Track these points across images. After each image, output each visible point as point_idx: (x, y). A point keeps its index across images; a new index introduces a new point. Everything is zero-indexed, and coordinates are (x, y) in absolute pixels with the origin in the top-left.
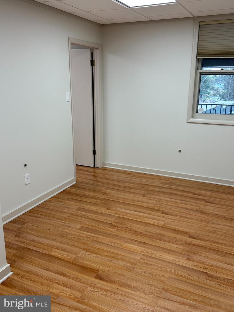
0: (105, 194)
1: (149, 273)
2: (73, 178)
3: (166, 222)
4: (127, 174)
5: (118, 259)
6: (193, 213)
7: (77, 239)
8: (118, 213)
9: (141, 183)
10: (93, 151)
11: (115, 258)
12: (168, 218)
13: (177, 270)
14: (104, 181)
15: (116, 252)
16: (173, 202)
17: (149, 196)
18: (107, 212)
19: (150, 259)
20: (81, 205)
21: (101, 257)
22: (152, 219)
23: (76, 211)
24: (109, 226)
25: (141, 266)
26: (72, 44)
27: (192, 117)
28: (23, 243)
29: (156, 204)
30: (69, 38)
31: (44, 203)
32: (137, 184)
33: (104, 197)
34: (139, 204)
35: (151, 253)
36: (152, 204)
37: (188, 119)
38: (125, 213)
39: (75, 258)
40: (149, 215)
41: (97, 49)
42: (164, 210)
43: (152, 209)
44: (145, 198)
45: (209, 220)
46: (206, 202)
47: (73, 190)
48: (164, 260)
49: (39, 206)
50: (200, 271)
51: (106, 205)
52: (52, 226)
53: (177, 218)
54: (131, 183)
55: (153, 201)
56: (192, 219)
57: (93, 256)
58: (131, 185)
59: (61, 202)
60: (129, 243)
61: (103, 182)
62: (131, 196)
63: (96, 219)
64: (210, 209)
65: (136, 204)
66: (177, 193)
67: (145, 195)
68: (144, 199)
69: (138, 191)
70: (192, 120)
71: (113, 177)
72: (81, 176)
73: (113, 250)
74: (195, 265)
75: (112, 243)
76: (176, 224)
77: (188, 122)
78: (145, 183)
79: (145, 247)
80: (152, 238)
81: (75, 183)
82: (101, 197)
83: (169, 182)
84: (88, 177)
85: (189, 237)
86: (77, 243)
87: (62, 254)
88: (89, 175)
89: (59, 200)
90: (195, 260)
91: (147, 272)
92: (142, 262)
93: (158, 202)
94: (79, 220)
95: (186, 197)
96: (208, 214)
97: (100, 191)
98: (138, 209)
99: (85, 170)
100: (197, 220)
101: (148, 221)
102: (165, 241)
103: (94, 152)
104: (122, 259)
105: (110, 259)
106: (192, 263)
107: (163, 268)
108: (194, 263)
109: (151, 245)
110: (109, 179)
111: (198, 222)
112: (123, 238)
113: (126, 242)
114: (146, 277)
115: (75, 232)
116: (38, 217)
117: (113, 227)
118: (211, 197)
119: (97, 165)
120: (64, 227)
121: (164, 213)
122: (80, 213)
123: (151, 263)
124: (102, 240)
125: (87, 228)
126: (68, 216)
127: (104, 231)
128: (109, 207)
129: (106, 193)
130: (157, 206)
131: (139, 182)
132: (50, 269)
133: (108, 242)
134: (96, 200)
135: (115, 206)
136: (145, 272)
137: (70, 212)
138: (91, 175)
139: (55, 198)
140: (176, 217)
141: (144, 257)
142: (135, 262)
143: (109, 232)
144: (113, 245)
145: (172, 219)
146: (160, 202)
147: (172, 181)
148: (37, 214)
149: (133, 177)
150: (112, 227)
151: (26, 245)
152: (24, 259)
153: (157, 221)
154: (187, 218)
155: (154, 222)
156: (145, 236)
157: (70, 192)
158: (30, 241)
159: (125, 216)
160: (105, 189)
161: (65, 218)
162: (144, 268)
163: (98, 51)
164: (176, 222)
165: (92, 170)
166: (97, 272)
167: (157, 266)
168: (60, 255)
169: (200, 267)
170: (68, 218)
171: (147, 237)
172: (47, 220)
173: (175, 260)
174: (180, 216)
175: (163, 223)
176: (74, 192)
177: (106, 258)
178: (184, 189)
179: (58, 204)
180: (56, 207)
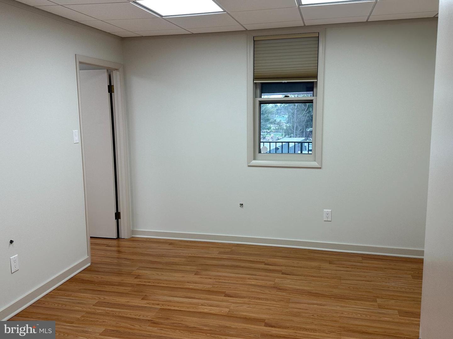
0: (138, 277)
2: (86, 257)
3: (231, 308)
4: (169, 245)
6: (267, 291)
8: (160, 303)
9: (190, 255)
10: (116, 214)
12: (233, 303)
14: (135, 257)
16: (238, 278)
17: (204, 273)
18: (143, 303)
20: (102, 297)
22: (210, 306)
23: (93, 307)
24: (148, 325)
27: (254, 159)
29: (215, 283)
30: (76, 55)
31: (42, 300)
32: (185, 257)
33: (136, 281)
34: (191, 287)
36: (209, 284)
37: (249, 161)
38: (170, 301)
40: (206, 301)
41: (116, 69)
42: (227, 292)
43: (209, 292)
44: (199, 276)
45: (289, 298)
46: (282, 274)
47: (87, 276)
49: (34, 305)
51: (140, 294)
53: (246, 300)
54: (176, 257)
55: (210, 280)
56: (267, 299)
58: (177, 260)
59: (68, 296)
61: (133, 260)
62: (177, 276)
63: (127, 316)
64: (288, 282)
65: (185, 287)
66: (242, 264)
67: (197, 272)
68: (196, 278)
69: (188, 268)
70: (254, 162)
71: (148, 250)
72: (98, 253)
76: (245, 310)
77: (248, 166)
78: (196, 255)
80: (212, 334)
81: (89, 264)
82: (132, 282)
83: (230, 250)
84: (109, 254)
85: (265, 326)
88: (111, 251)
89: (66, 292)
93: (217, 280)
94: (101, 320)
95: (255, 269)
96: (286, 290)
97: (129, 274)
98: (189, 294)
99: (104, 244)
100: (274, 300)
101: (206, 310)
102: (231, 336)
103: (118, 216)
110: (142, 254)
111: (275, 303)
115: (96, 338)
117: (154, 325)
118: (288, 266)
119: (123, 235)
120: (77, 333)
121: (227, 295)
122: (101, 309)
125: (113, 330)
126: (82, 317)
127: (141, 332)
128: (146, 296)
129: (139, 275)
130: (216, 286)
131: (187, 255)
134: (124, 288)
135: (154, 293)
137: (85, 309)
138: (114, 251)
139: (59, 290)
140: (244, 300)
143: (148, 333)
145: (241, 303)
146: (220, 281)
147: (234, 248)
149: (177, 248)
150: (152, 325)
153: (218, 308)
154: (259, 299)
155: (215, 310)
156: (203, 333)
157: (83, 280)
159: (171, 306)
160: (138, 269)
161: (78, 319)
163: (118, 73)
164: (245, 307)
165: (115, 242)
170: (82, 319)
171: (206, 333)
174: (249, 298)
175: (227, 310)
176: (89, 279)
178: (251, 258)
179: (65, 300)
180: (62, 304)
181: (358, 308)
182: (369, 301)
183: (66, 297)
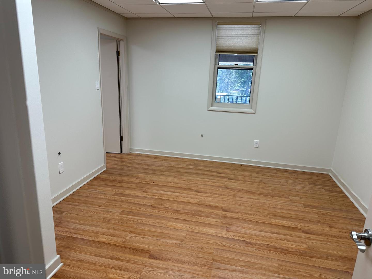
0: (138, 178)
1: (197, 247)
2: (103, 164)
3: (200, 199)
4: (155, 158)
5: (166, 238)
6: (221, 189)
7: (121, 223)
8: (155, 194)
9: (169, 165)
10: (120, 137)
11: (162, 237)
12: (201, 196)
13: (220, 241)
14: (134, 165)
15: (163, 231)
16: (201, 181)
17: (179, 177)
18: (144, 194)
19: (195, 234)
20: (117, 190)
21: (149, 238)
22: (187, 198)
23: (113, 196)
24: (150, 208)
25: (188, 241)
26: (101, 34)
27: (212, 106)
28: (67, 232)
29: (188, 184)
30: (98, 28)
31: (78, 191)
32: (166, 167)
33: (138, 181)
34: (173, 185)
35: (194, 229)
36: (184, 184)
37: (208, 107)
38: (161, 194)
39: (124, 242)
40: (184, 195)
41: (122, 40)
42: (196, 189)
43: (185, 189)
44: (177, 179)
45: (235, 194)
46: (228, 179)
47: (105, 176)
48: (207, 234)
49: (74, 194)
50: (240, 240)
51: (142, 189)
52: (92, 213)
53: (209, 195)
54: (160, 166)
55: (185, 182)
56: (222, 195)
57: (142, 238)
58: (161, 168)
59: (95, 189)
60: (172, 222)
61: (133, 167)
62: (163, 178)
63: (135, 202)
64: (233, 184)
65: (169, 185)
66: (203, 172)
67: (175, 176)
68: (175, 180)
69: (169, 173)
70: (212, 108)
71: (142, 161)
72: (110, 162)
73: (160, 230)
74: (234, 236)
75: (156, 223)
76: (209, 201)
77: (208, 110)
78: (172, 166)
79: (187, 224)
80: (191, 215)
81: (105, 169)
82: (135, 181)
83: (194, 163)
84: (117, 163)
85: (222, 211)
86: (122, 227)
87: (110, 239)
88: (118, 161)
89: (93, 186)
90: (233, 231)
91: (195, 247)
92: (188, 238)
93: (189, 182)
94: (119, 205)
95: (211, 175)
96: (232, 189)
97: (132, 176)
98: (173, 190)
99: (113, 157)
100: (226, 195)
101: (185, 200)
102: (203, 216)
103: (121, 139)
104: (169, 237)
105: (158, 239)
106: (231, 234)
107: (208, 241)
108: (233, 233)
109: (192, 221)
110: (138, 164)
111: (227, 197)
112: (166, 217)
113: (170, 221)
114: (196, 251)
115: (118, 216)
116: (75, 205)
117: (154, 208)
118: (232, 174)
119: (125, 151)
120: (105, 213)
121: (196, 191)
122: (118, 198)
123: (196, 238)
124: (147, 222)
125: (128, 211)
126: (106, 202)
127: (146, 213)
128: (145, 190)
129: (138, 177)
130: (189, 185)
131: (167, 165)
132: (101, 255)
133: (153, 223)
134: (130, 185)
135: (150, 189)
136: (193, 247)
137: (107, 198)
139: (88, 185)
140: (208, 194)
141: (189, 233)
142: (182, 239)
143: (151, 214)
144: (158, 225)
145: (205, 196)
146: (191, 182)
147: (196, 162)
148: (73, 202)
149: (160, 161)
150: (152, 208)
151: (69, 234)
152: (72, 248)
153: (192, 199)
154: (217, 194)
155: (190, 200)
156: (185, 214)
157: (103, 179)
158: (73, 229)
159: (162, 197)
160: (137, 173)
161: (104, 204)
162: (192, 243)
163: (123, 42)
164: (208, 199)
165: (119, 156)
166: (149, 252)
167: (203, 240)
168: (109, 240)
169: (239, 237)
170: (107, 204)
171: (187, 214)
172: (85, 207)
173: (216, 233)
174: (210, 193)
175: (198, 200)
176: (107, 178)
177: (155, 239)
178: (208, 169)
179: (94, 191)
180: (92, 194)
181: (278, 202)
182: (285, 198)
183: (94, 190)
